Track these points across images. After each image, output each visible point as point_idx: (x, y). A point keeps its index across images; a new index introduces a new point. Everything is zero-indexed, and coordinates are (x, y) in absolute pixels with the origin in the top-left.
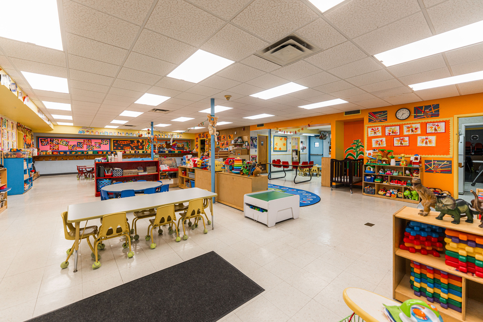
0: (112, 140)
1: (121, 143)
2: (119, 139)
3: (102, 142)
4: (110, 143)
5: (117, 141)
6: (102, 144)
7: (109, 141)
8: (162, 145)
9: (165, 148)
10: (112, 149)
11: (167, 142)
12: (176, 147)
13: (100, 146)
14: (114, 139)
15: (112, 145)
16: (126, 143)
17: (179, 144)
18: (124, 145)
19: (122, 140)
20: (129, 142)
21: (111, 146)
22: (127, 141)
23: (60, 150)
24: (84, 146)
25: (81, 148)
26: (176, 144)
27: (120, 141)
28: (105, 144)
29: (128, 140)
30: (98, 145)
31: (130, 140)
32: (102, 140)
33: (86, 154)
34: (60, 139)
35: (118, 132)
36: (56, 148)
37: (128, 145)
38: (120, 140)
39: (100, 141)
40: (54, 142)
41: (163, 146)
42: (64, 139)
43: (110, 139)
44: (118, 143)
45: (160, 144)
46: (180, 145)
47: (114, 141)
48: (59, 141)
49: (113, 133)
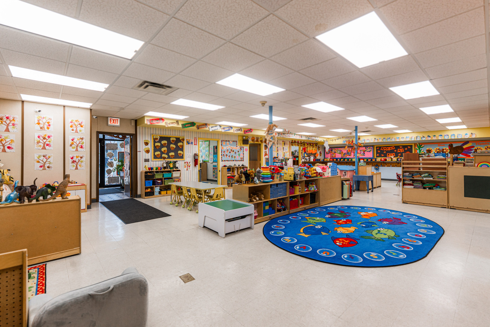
0: (375, 146)
1: (384, 150)
2: (382, 146)
3: (366, 150)
4: (373, 150)
5: (380, 147)
6: (366, 151)
7: (372, 148)
8: (443, 150)
9: (448, 154)
10: (375, 156)
11: (452, 145)
12: (473, 151)
13: (364, 154)
14: (377, 146)
15: (375, 151)
16: (390, 149)
17: (479, 147)
18: (388, 152)
19: (385, 147)
20: (393, 148)
21: (375, 153)
22: (391, 147)
23: (337, 157)
24: (352, 154)
25: (350, 155)
26: (474, 147)
27: (383, 148)
28: (368, 151)
29: (393, 145)
30: (362, 153)
31: (394, 145)
32: (366, 148)
33: (351, 161)
34: (336, 149)
35: (375, 139)
36: (334, 156)
37: (391, 152)
38: (384, 146)
39: (364, 148)
40: (333, 151)
41: (445, 151)
42: (339, 149)
43: (373, 146)
44: (381, 149)
45: (439, 149)
46: (482, 148)
47: (377, 147)
48: (336, 150)
49: (370, 139)
